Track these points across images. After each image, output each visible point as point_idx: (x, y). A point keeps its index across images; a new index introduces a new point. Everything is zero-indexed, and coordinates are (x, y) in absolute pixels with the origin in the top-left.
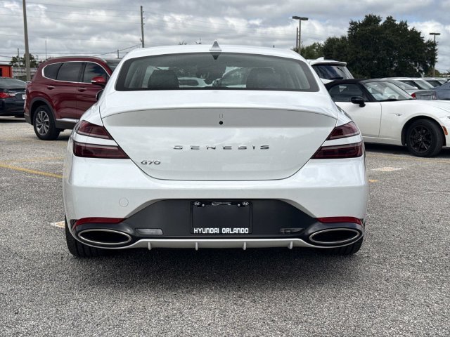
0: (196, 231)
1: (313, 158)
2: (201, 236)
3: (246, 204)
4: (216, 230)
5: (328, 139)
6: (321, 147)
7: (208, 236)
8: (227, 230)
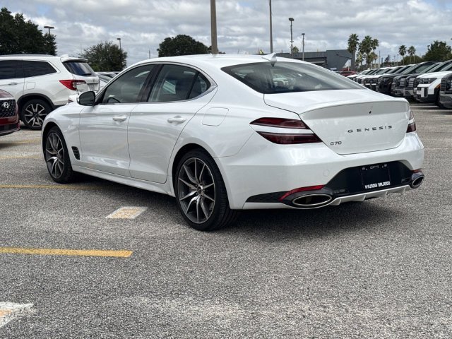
0: (366, 187)
3: (386, 165)
4: (375, 185)
8: (380, 184)
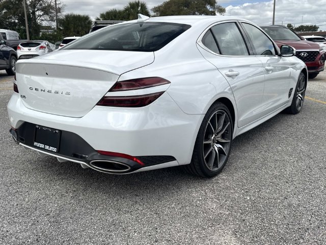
0: (35, 144)
1: (97, 104)
2: (36, 147)
3: (57, 131)
4: (42, 146)
5: (110, 90)
6: (104, 97)
7: (39, 148)
8: (47, 147)
